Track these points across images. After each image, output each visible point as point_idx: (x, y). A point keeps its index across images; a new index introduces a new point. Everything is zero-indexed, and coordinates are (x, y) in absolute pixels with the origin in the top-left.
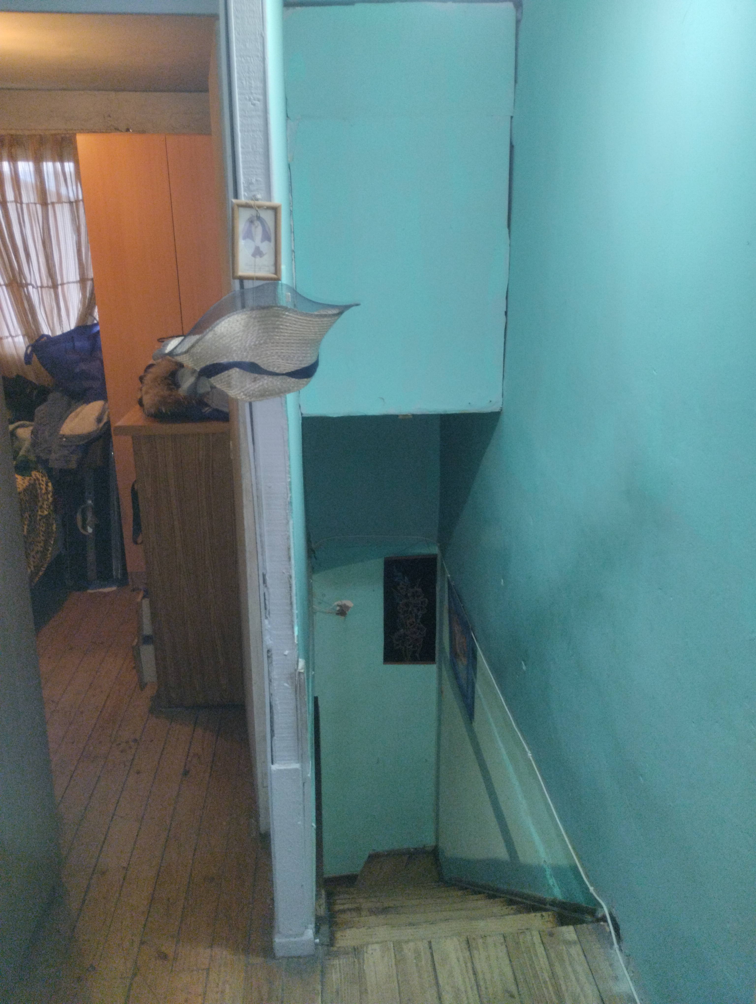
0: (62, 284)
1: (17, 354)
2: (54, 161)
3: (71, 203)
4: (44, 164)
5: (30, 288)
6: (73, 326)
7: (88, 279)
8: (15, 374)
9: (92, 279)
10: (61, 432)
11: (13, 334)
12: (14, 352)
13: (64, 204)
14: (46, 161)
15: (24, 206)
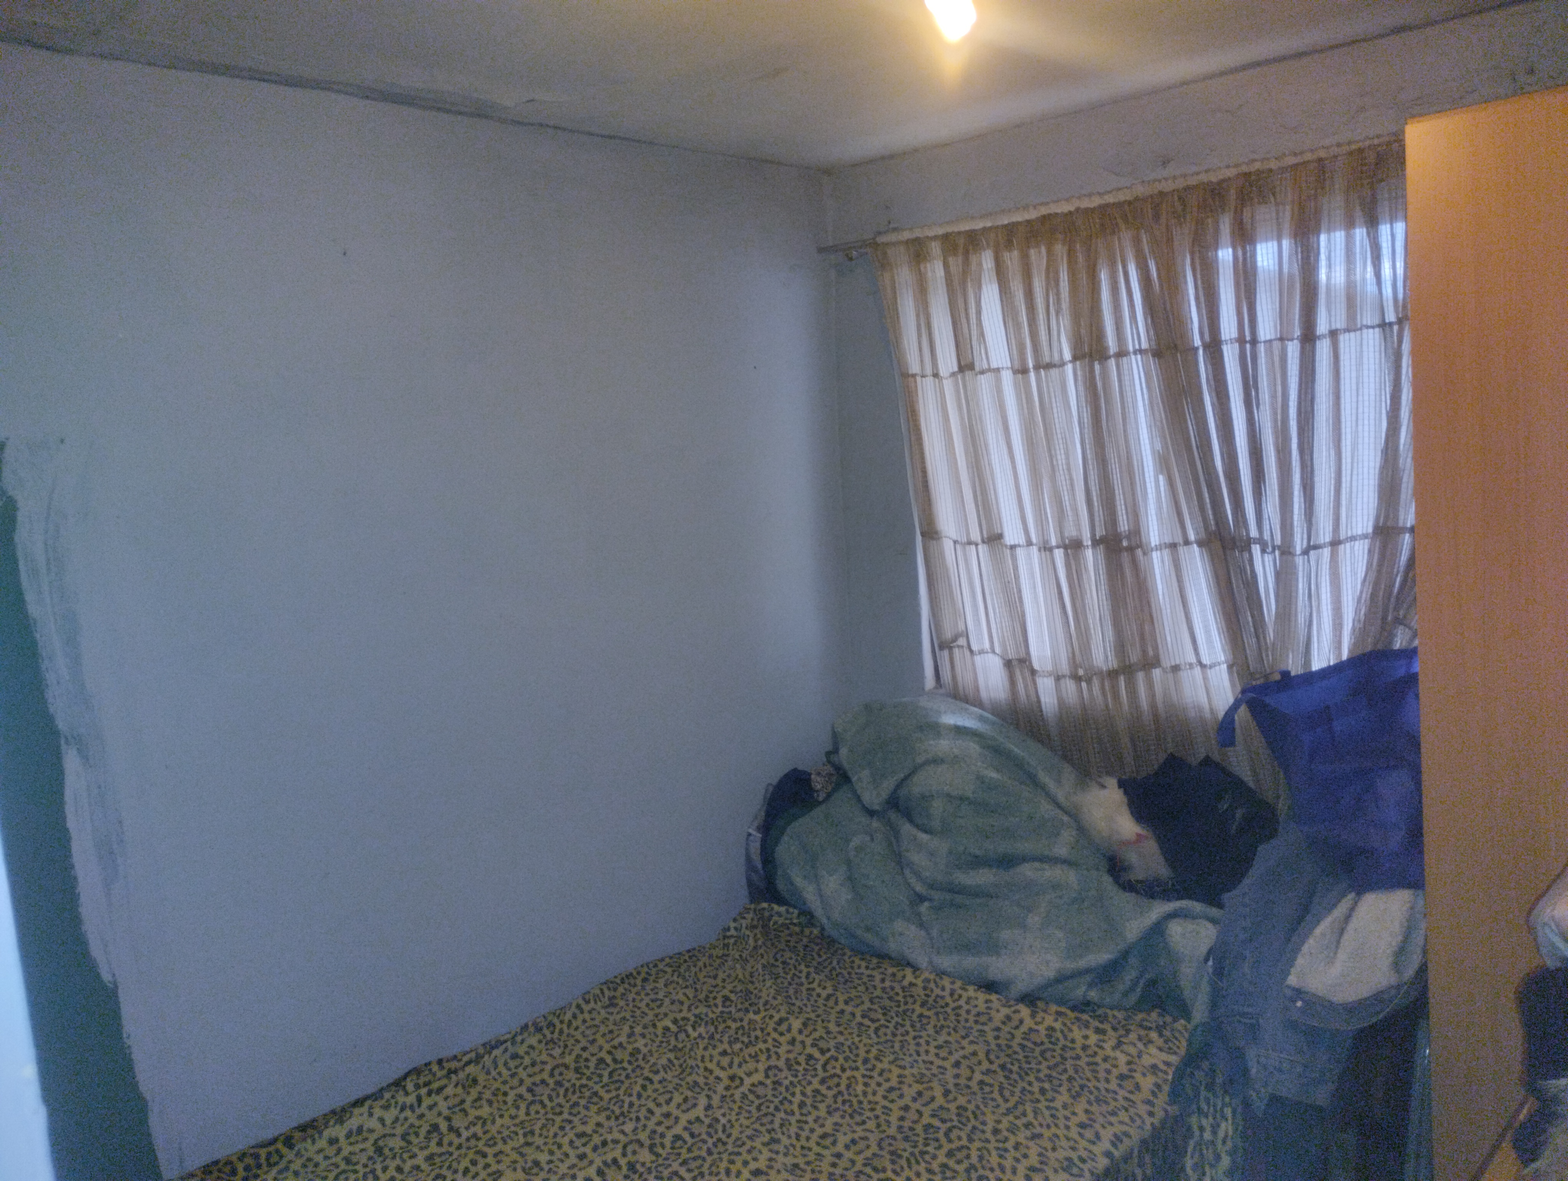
0: (1335, 543)
1: (1211, 709)
2: (1350, 225)
3: (1384, 325)
4: (1323, 238)
5: (1256, 549)
6: (1345, 656)
7: (1403, 530)
8: (1202, 756)
9: (1412, 530)
10: (1292, 980)
11: (1206, 660)
12: (1203, 699)
13: (1365, 331)
14: (1329, 231)
15: (1261, 348)
